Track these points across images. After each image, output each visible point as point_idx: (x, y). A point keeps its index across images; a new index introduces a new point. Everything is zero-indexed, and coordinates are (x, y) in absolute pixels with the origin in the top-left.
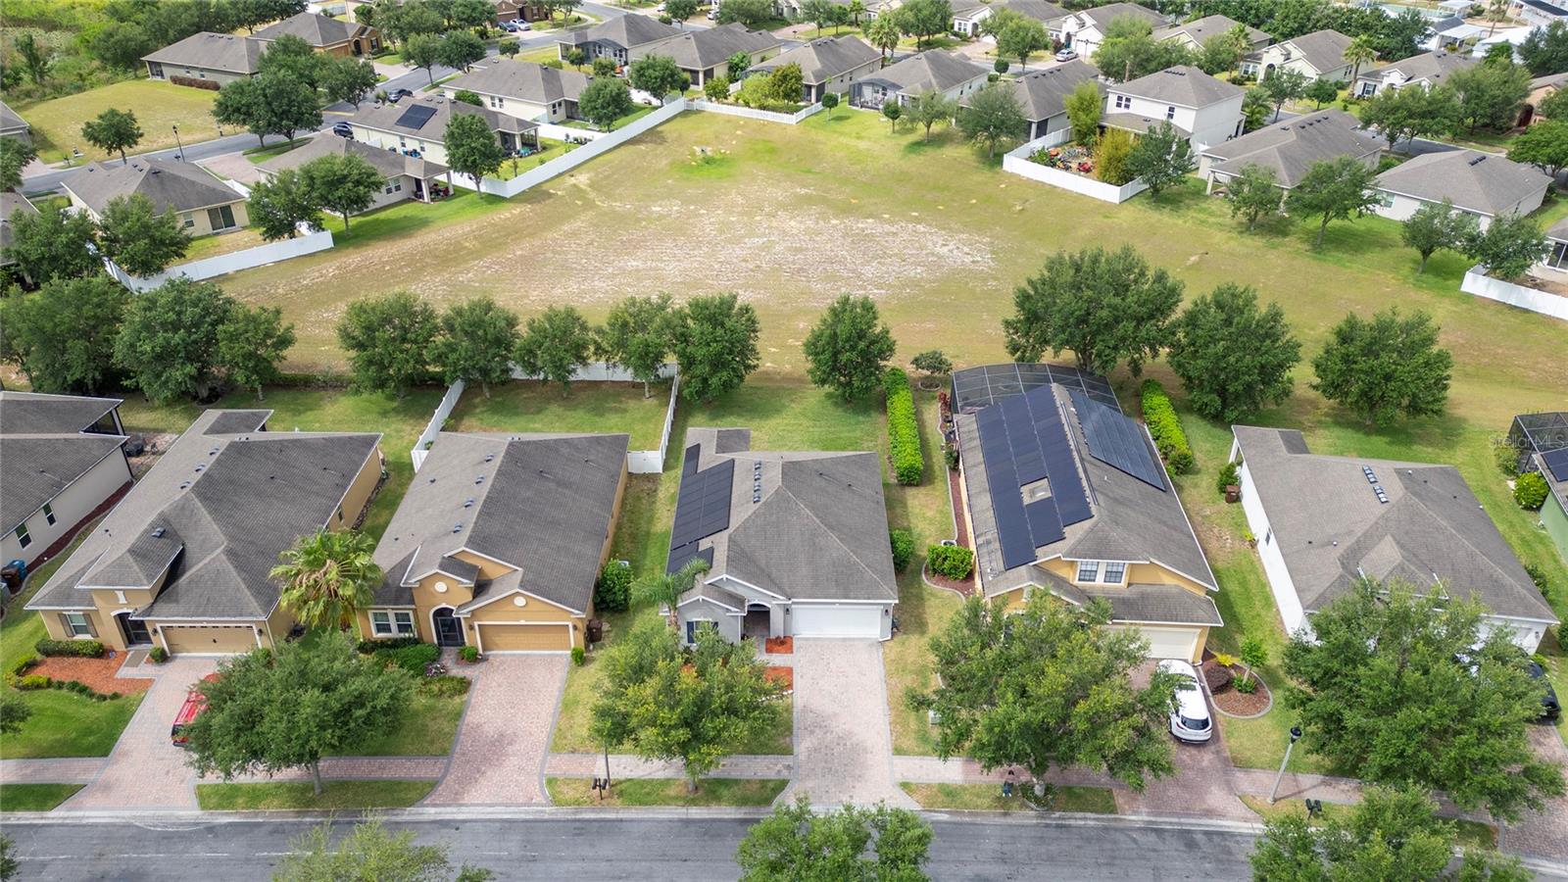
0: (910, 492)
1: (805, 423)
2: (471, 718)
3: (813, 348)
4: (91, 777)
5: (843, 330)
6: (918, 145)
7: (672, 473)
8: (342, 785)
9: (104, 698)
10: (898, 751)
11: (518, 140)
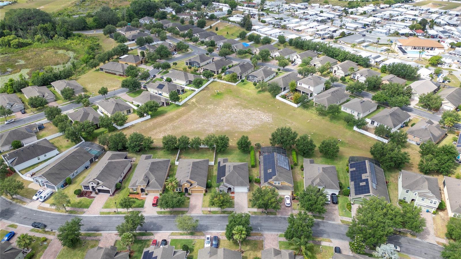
0: (253, 168)
1: (237, 156)
2: (191, 203)
3: (238, 144)
4: (142, 210)
5: (243, 141)
6: (260, 91)
7: (216, 165)
8: (175, 211)
9: (140, 200)
10: (249, 207)
11: (181, 91)
